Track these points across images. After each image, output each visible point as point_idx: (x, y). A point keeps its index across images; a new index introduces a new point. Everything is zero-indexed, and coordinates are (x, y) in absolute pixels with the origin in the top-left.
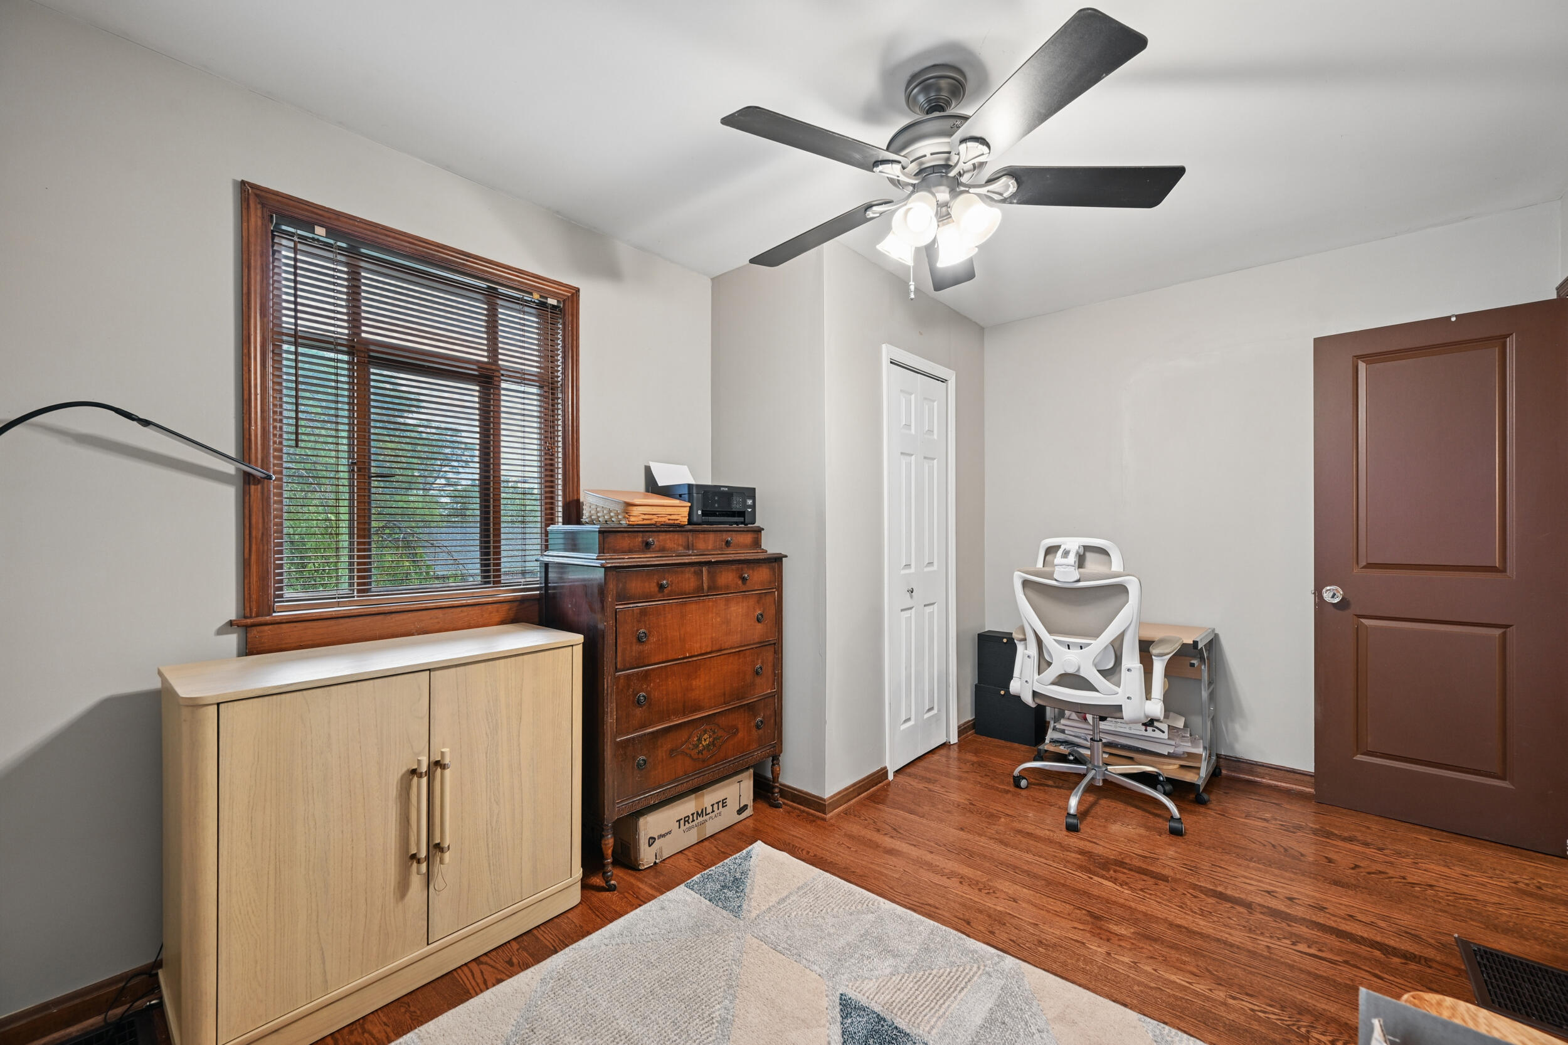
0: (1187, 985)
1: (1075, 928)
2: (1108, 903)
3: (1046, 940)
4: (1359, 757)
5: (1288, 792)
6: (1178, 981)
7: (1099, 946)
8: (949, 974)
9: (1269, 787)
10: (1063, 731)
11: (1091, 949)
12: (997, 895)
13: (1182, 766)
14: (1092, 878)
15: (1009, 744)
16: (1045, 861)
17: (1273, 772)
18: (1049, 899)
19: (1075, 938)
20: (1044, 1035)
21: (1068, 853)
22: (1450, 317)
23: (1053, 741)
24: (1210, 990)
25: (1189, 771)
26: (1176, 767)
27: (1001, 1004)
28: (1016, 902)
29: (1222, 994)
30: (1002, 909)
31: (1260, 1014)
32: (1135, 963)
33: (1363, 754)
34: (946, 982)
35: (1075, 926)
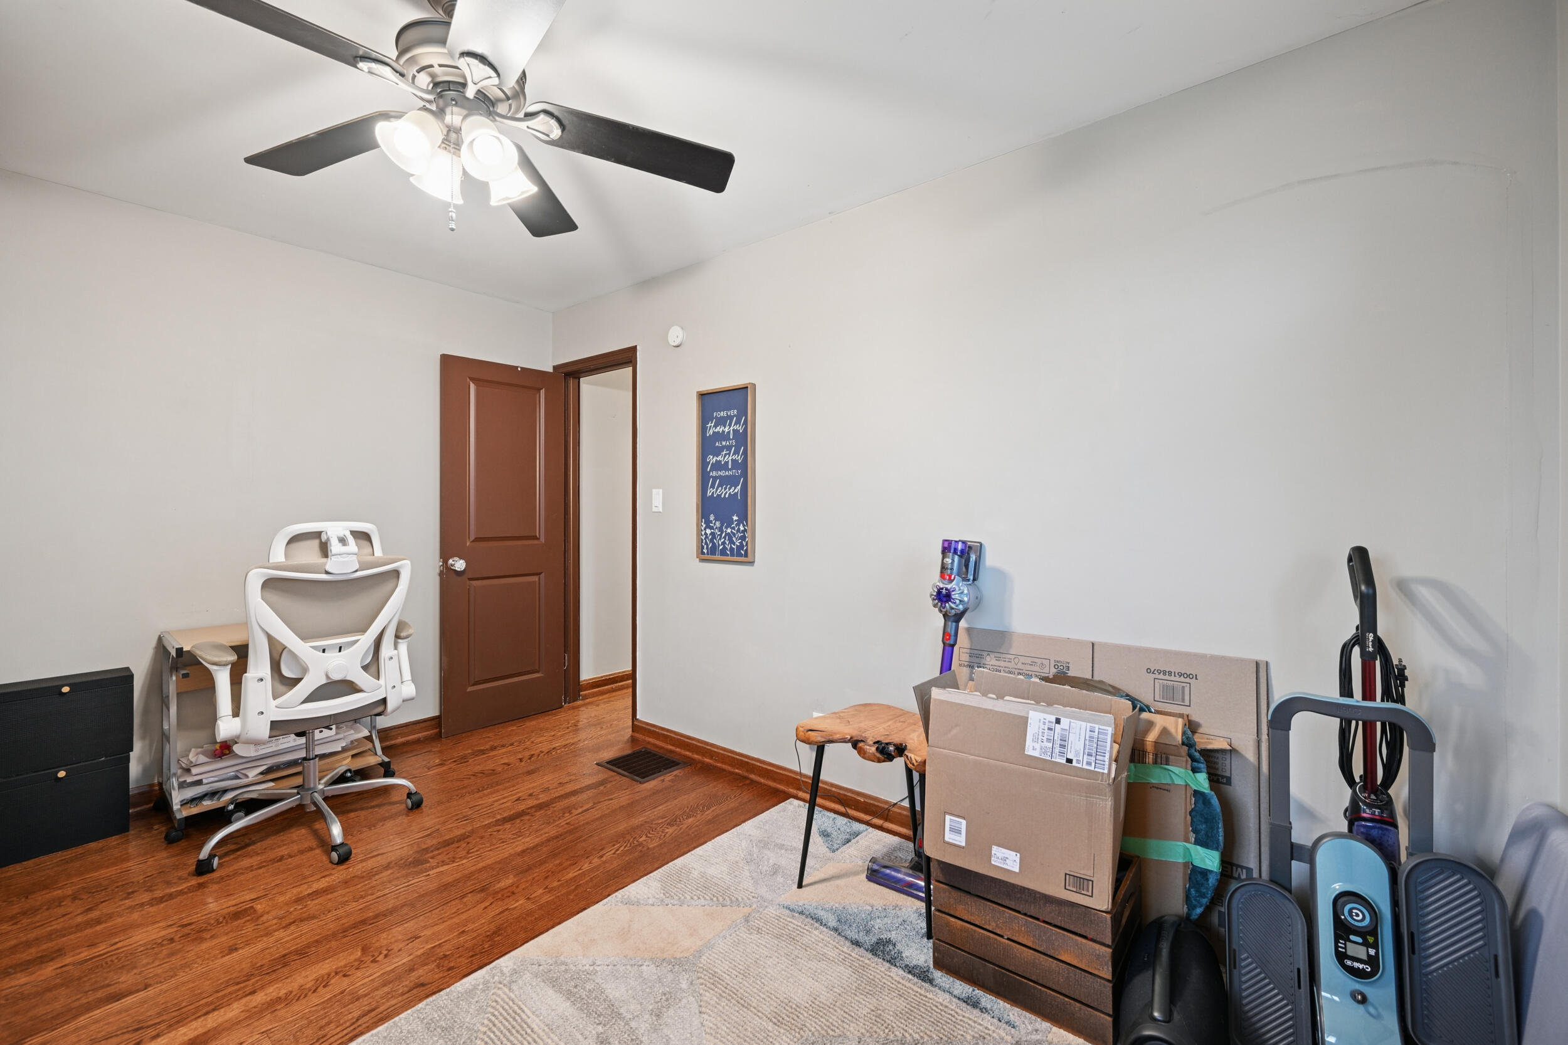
0: (580, 872)
1: (486, 908)
2: (469, 877)
3: (488, 931)
4: (470, 689)
5: (418, 741)
6: (575, 874)
7: (517, 901)
8: (494, 1015)
9: (404, 744)
10: (199, 783)
11: (516, 907)
12: (396, 949)
13: (353, 756)
14: (429, 875)
15: (79, 850)
16: (374, 896)
17: (405, 730)
18: (434, 912)
19: (497, 911)
20: (598, 963)
21: (381, 876)
22: (517, 367)
23: (185, 803)
24: (590, 863)
25: (364, 756)
26: (350, 759)
27: (554, 983)
28: (420, 937)
29: (596, 860)
30: (421, 951)
31: (618, 852)
32: (546, 888)
33: (474, 685)
34: (504, 1021)
35: (483, 907)
